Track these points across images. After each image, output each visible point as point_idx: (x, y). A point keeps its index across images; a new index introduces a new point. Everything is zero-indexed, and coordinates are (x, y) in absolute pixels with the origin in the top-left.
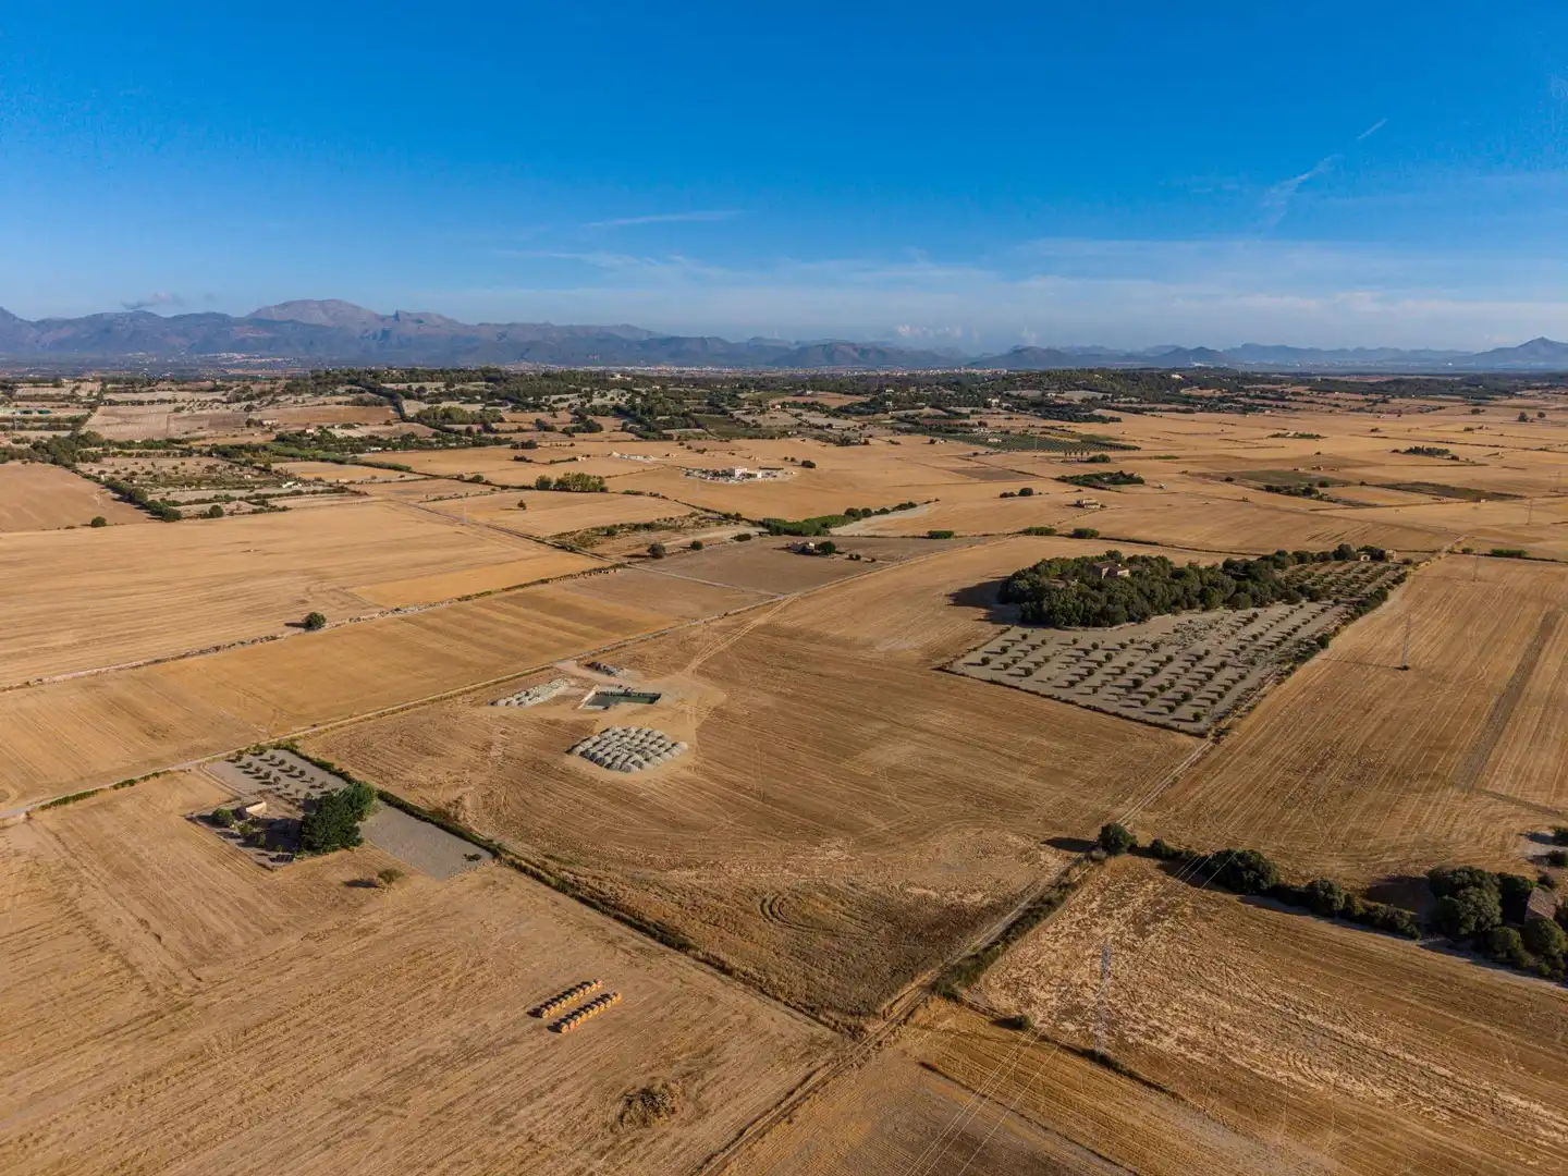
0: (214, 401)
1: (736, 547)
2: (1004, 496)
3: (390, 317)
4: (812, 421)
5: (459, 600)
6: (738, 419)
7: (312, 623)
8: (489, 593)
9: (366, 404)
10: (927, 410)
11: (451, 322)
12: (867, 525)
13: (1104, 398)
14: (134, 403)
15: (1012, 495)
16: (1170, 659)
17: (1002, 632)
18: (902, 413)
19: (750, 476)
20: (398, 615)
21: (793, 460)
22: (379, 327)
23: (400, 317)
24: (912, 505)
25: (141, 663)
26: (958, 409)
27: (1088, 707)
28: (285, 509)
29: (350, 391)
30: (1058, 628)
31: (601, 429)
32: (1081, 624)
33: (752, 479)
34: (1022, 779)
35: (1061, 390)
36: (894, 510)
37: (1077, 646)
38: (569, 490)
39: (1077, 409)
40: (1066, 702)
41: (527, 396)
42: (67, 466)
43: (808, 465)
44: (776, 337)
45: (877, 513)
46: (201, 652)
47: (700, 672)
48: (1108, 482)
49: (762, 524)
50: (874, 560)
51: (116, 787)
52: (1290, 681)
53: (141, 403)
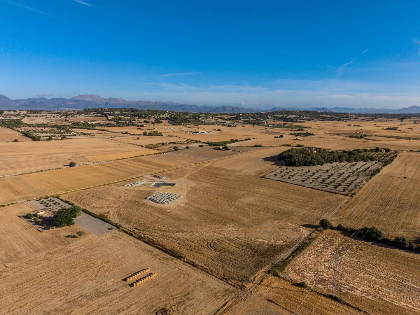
0: (57, 116)
1: (200, 148)
2: (275, 137)
3: (108, 99)
4: (220, 121)
5: (117, 160)
6: (200, 120)
7: (72, 165)
8: (126, 158)
9: (99, 117)
10: (251, 119)
11: (124, 101)
12: (237, 144)
13: (299, 117)
14: (35, 116)
15: (277, 137)
16: (332, 174)
17: (280, 168)
18: (245, 120)
19: (203, 133)
20: (98, 163)
21: (215, 129)
22: (105, 102)
23: (111, 99)
24: (249, 139)
25: (17, 174)
26: (260, 119)
27: (309, 187)
28: (70, 139)
29: (94, 114)
30: (296, 167)
31: (162, 123)
32: (304, 165)
34: (291, 207)
35: (288, 115)
36: (244, 140)
37: (304, 171)
38: (152, 135)
39: (292, 119)
40: (302, 186)
41: (142, 115)
42: (11, 128)
43: (219, 130)
44: (210, 105)
45: (239, 141)
46: (37, 172)
47: (188, 178)
48: (304, 135)
49: (206, 143)
50: (239, 151)
52: (370, 181)
53: (37, 116)
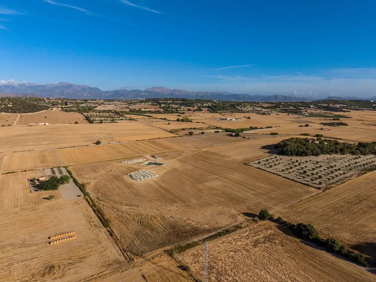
0: (124, 104)
1: (214, 134)
2: (300, 126)
3: (173, 90)
4: (257, 109)
5: (136, 141)
6: (237, 109)
7: (98, 143)
8: (144, 140)
9: (154, 105)
10: (292, 108)
12: (254, 131)
13: (347, 106)
14: (108, 104)
15: (302, 126)
16: (321, 166)
17: (270, 156)
18: (284, 108)
19: (231, 120)
20: (120, 143)
21: (246, 117)
22: (170, 93)
23: (175, 90)
24: (271, 127)
25: (56, 148)
26: (300, 108)
27: (285, 177)
28: (117, 122)
29: (152, 103)
30: (288, 156)
31: (202, 111)
32: (296, 155)
33: (231, 121)
35: (334, 104)
36: (265, 128)
37: (291, 161)
38: (184, 122)
39: (337, 109)
40: (279, 175)
41: (189, 104)
42: (81, 113)
43: (249, 118)
44: (262, 94)
45: (259, 128)
46: (70, 147)
47: (179, 160)
48: (336, 125)
49: (225, 129)
50: (249, 138)
51: (21, 172)
52: (362, 176)
53: (110, 104)
